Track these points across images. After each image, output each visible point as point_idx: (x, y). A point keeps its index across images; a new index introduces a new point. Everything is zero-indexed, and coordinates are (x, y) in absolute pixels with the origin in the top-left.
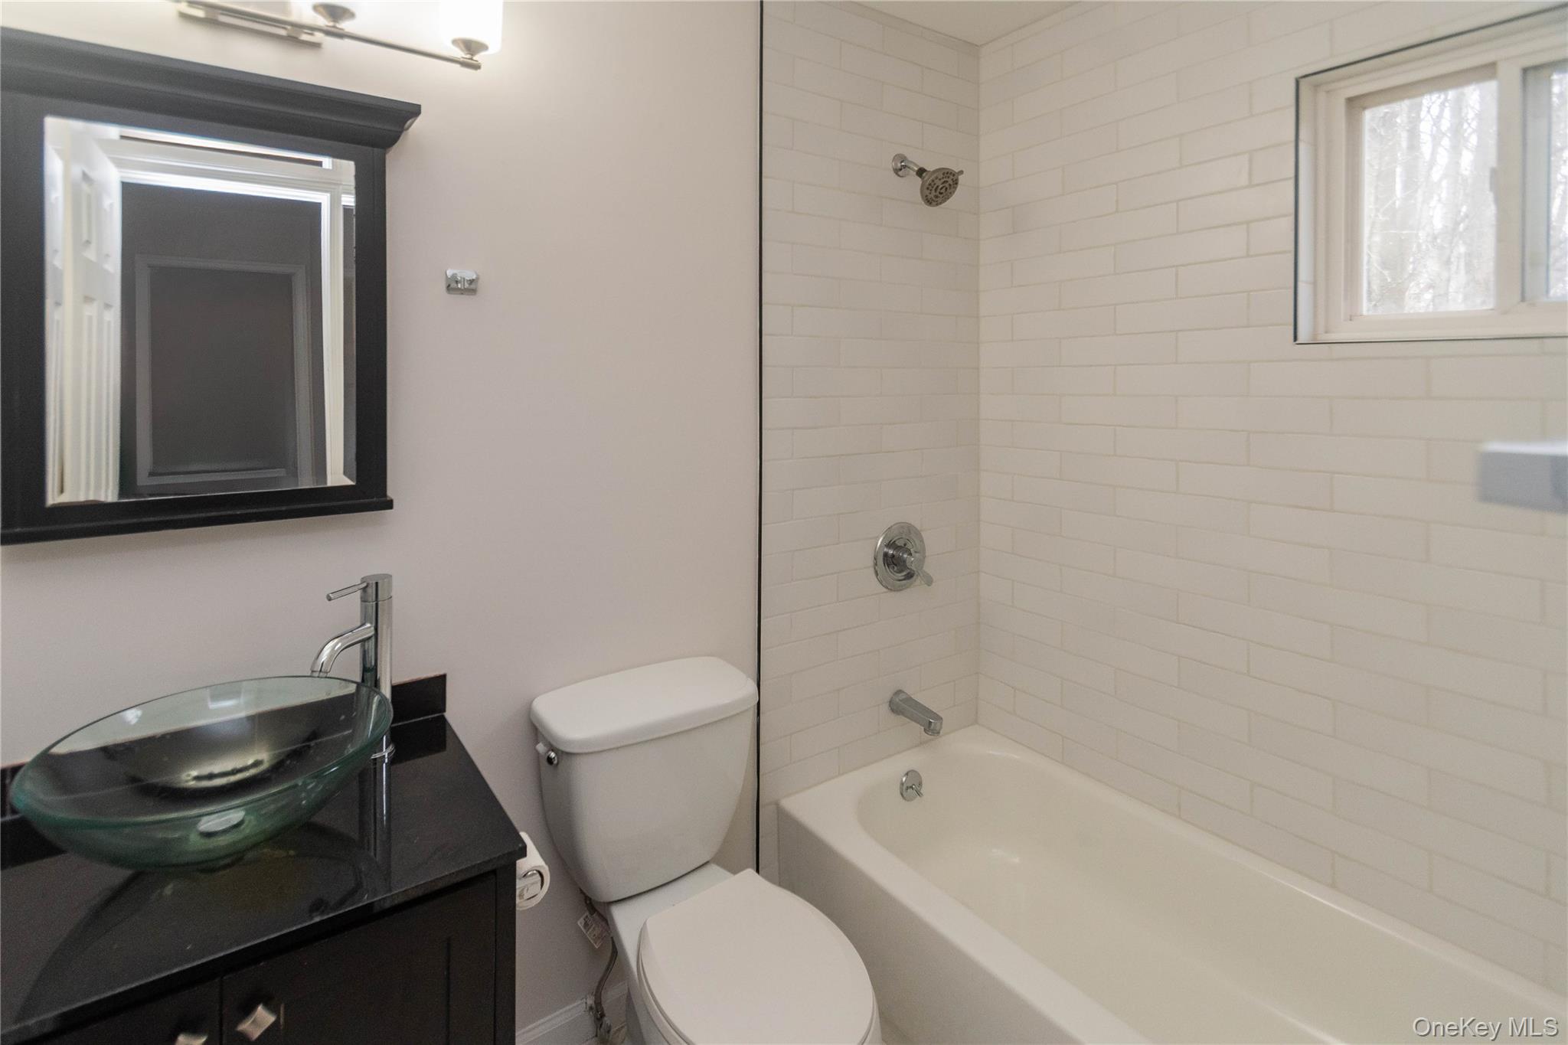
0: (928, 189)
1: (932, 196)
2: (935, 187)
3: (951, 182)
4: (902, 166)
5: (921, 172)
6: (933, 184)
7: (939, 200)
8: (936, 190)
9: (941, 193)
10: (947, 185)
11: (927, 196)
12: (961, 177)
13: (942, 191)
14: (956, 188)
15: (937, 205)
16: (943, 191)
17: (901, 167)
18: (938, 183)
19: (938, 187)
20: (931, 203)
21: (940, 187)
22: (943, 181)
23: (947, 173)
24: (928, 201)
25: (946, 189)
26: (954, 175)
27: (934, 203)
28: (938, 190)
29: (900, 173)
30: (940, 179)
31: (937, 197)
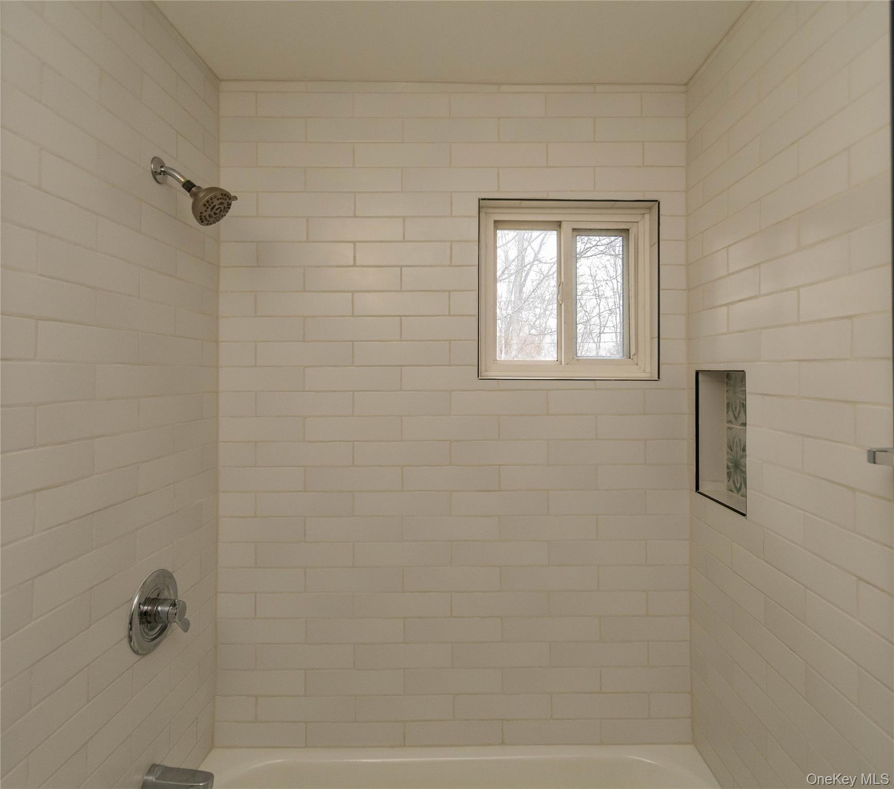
0: (205, 205)
1: (207, 214)
2: (212, 205)
3: (226, 205)
4: (161, 171)
5: (188, 186)
6: (211, 201)
7: (211, 220)
8: (212, 208)
9: (215, 214)
10: (222, 207)
11: (201, 213)
12: (234, 203)
13: (216, 212)
14: (227, 212)
15: (207, 224)
16: (218, 212)
17: (160, 173)
18: (216, 202)
19: (215, 206)
20: (202, 222)
21: (216, 207)
22: (220, 201)
23: (225, 195)
24: (201, 219)
25: (221, 210)
26: (230, 199)
27: (206, 222)
28: (214, 210)
29: (158, 177)
30: (218, 199)
31: (210, 216)
